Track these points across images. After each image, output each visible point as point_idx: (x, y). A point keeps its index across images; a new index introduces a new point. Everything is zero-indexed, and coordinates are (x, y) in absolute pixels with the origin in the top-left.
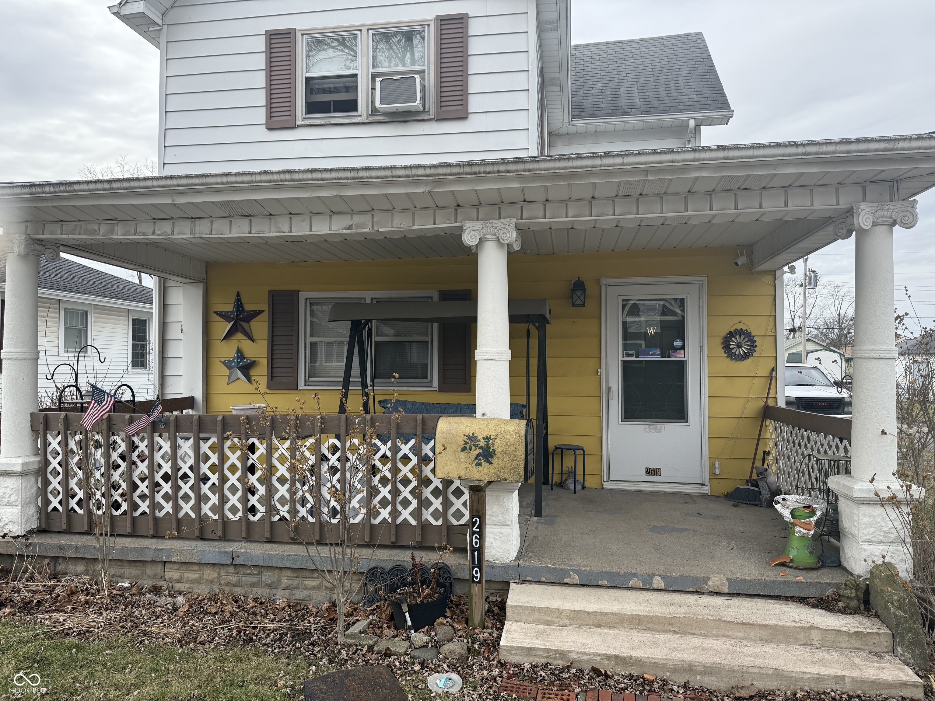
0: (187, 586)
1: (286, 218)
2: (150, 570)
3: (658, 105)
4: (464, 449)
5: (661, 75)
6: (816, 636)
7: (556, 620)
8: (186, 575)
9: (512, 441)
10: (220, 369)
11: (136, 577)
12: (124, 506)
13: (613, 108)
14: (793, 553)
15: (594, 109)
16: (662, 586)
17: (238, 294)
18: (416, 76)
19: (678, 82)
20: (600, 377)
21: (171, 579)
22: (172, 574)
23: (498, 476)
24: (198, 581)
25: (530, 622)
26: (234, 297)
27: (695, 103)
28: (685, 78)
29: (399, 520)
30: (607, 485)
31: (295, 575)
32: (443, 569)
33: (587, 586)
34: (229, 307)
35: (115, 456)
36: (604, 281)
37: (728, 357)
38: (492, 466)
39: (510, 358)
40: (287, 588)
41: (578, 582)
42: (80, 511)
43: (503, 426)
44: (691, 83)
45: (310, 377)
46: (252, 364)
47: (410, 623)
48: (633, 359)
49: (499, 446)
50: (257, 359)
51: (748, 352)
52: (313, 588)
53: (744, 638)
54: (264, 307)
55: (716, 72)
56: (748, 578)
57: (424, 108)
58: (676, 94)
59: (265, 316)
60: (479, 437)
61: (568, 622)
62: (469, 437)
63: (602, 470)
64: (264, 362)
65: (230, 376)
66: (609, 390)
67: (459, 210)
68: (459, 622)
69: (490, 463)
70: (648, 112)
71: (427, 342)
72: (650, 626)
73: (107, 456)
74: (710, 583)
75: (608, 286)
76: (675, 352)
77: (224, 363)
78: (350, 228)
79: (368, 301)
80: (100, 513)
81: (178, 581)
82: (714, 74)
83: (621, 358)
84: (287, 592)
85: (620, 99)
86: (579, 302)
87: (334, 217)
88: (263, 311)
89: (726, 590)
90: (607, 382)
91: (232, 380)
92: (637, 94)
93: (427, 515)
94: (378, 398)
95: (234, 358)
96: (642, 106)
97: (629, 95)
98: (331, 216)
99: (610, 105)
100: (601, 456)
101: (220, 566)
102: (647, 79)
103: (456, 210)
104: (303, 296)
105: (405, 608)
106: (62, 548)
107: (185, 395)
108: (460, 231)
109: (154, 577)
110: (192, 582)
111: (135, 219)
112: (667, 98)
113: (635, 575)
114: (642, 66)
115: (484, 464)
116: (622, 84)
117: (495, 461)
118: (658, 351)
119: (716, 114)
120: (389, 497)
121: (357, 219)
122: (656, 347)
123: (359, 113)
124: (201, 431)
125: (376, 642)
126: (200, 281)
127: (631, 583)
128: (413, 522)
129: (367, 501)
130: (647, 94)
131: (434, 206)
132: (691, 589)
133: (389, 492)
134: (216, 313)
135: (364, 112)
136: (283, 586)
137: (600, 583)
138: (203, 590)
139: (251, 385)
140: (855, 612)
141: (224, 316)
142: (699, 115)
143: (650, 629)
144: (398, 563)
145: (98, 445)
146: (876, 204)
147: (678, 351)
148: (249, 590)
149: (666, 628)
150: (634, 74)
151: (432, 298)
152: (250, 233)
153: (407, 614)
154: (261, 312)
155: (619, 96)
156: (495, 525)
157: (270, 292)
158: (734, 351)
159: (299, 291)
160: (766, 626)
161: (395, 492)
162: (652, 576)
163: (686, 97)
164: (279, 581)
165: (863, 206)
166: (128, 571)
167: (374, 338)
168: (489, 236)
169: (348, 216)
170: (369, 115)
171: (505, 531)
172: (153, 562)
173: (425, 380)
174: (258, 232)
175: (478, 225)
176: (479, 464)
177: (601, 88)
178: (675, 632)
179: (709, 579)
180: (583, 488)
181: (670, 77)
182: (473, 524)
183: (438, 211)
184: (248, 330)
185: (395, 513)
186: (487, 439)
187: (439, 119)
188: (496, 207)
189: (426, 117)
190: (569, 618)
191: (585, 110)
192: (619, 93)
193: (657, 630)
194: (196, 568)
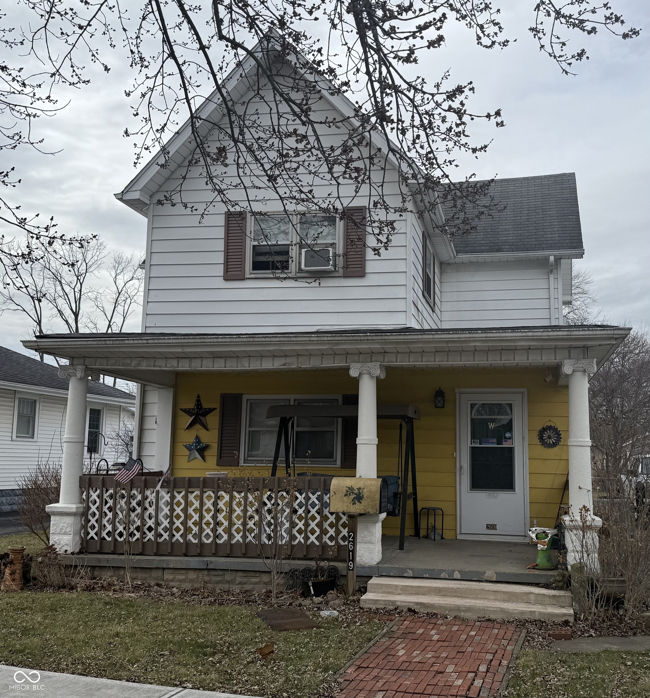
0: (178, 583)
1: (247, 359)
2: (154, 574)
3: (527, 243)
4: (346, 495)
5: (534, 214)
6: (532, 597)
7: (394, 591)
8: (177, 577)
9: (373, 490)
10: (182, 451)
11: (145, 579)
12: (138, 535)
13: (491, 244)
14: (538, 561)
15: (476, 245)
16: (459, 577)
17: (198, 396)
18: (329, 249)
19: (546, 221)
20: (455, 458)
21: (167, 579)
22: (168, 576)
23: (365, 510)
24: (183, 581)
25: (380, 593)
26: (195, 398)
27: (556, 242)
28: (552, 218)
29: (309, 542)
30: (459, 537)
31: (245, 575)
32: (335, 569)
33: (418, 578)
34: (191, 405)
35: (134, 503)
36: (457, 391)
37: (542, 445)
38: (361, 505)
39: (377, 443)
40: (240, 583)
41: (412, 575)
42: (109, 539)
43: (368, 482)
44: (556, 223)
45: (248, 457)
46: (207, 447)
47: (313, 593)
48: (478, 445)
49: (365, 493)
50: (210, 444)
51: (556, 442)
52: (256, 583)
53: (495, 600)
54: (217, 405)
55: (579, 213)
56: (507, 572)
57: (335, 269)
58: (542, 233)
59: (217, 412)
60: (355, 488)
61: (401, 592)
62: (349, 488)
63: (456, 526)
64: (215, 447)
65: (189, 456)
66: (461, 467)
67: (348, 356)
68: (340, 593)
69: (361, 503)
70: (518, 250)
71: (334, 432)
72: (445, 593)
73: (128, 503)
74: (486, 575)
75: (460, 393)
76: (507, 441)
77: (186, 446)
78: (284, 365)
79: (292, 403)
80: (122, 539)
81: (172, 581)
82: (576, 214)
83: (469, 445)
84: (240, 586)
85: (498, 236)
86: (439, 405)
87: (275, 359)
88: (216, 409)
89: (494, 579)
90: (460, 462)
91: (191, 459)
92: (512, 232)
93: (326, 539)
94: (296, 472)
95: (193, 443)
96: (514, 244)
97: (506, 233)
98: (273, 359)
99: (489, 242)
100: (456, 515)
101: (198, 571)
102: (522, 218)
103: (346, 356)
104: (245, 398)
105: (310, 584)
106: (99, 560)
107: (156, 470)
108: (348, 369)
109: (156, 579)
110: (180, 581)
111: (155, 358)
112: (535, 236)
113: (444, 571)
114: (520, 205)
115: (357, 503)
116: (502, 222)
117: (363, 501)
118: (495, 440)
119: (570, 252)
120: (303, 528)
121: (288, 360)
122: (494, 437)
123: (289, 271)
124: (189, 487)
125: (293, 602)
126: (171, 387)
127: (442, 576)
128: (317, 543)
129: (289, 531)
130: (520, 232)
131: (333, 353)
132: (475, 579)
133: (303, 525)
134: (181, 409)
135: (293, 270)
136: (238, 582)
137: (424, 576)
138: (187, 586)
139: (204, 463)
140: (560, 588)
141: (188, 412)
142: (557, 253)
143: (445, 596)
144: (307, 566)
145: (123, 497)
146: (574, 360)
147: (508, 440)
148: (216, 585)
149: (453, 594)
150: (513, 213)
151: (337, 400)
152: (225, 367)
153: (311, 587)
154: (214, 409)
155: (497, 233)
156: (365, 543)
157: (222, 394)
158: (546, 441)
159: (242, 394)
160: (506, 592)
161: (307, 525)
162: (454, 571)
163: (550, 236)
164: (235, 579)
165: (566, 361)
166: (140, 575)
167: (296, 429)
168: (365, 372)
169: (284, 358)
170: (296, 273)
171: (371, 546)
172: (157, 568)
173: (332, 460)
174: (230, 367)
175: (359, 365)
176: (354, 504)
177: (484, 225)
178: (459, 597)
179: (485, 573)
180: (442, 538)
181: (541, 216)
182: (350, 536)
183: (336, 356)
184: (205, 423)
185: (307, 538)
186: (359, 489)
187: (345, 276)
188: (370, 355)
189: (336, 275)
190: (401, 590)
191: (469, 245)
192: (498, 230)
193: (448, 596)
194: (184, 572)
